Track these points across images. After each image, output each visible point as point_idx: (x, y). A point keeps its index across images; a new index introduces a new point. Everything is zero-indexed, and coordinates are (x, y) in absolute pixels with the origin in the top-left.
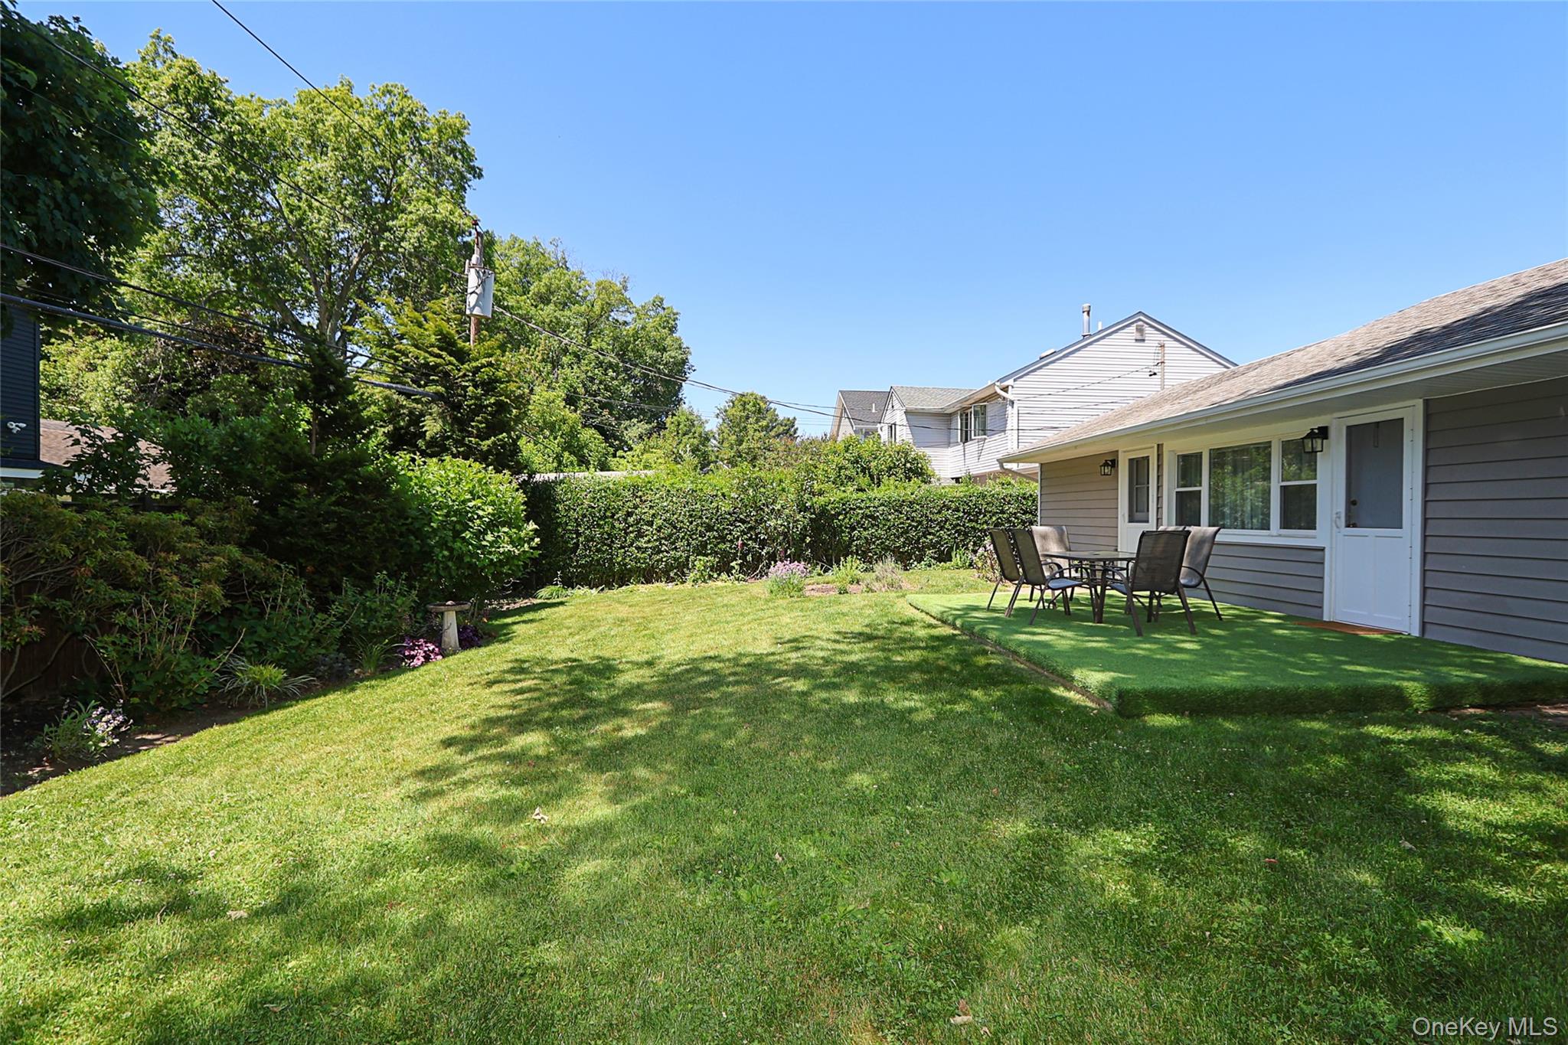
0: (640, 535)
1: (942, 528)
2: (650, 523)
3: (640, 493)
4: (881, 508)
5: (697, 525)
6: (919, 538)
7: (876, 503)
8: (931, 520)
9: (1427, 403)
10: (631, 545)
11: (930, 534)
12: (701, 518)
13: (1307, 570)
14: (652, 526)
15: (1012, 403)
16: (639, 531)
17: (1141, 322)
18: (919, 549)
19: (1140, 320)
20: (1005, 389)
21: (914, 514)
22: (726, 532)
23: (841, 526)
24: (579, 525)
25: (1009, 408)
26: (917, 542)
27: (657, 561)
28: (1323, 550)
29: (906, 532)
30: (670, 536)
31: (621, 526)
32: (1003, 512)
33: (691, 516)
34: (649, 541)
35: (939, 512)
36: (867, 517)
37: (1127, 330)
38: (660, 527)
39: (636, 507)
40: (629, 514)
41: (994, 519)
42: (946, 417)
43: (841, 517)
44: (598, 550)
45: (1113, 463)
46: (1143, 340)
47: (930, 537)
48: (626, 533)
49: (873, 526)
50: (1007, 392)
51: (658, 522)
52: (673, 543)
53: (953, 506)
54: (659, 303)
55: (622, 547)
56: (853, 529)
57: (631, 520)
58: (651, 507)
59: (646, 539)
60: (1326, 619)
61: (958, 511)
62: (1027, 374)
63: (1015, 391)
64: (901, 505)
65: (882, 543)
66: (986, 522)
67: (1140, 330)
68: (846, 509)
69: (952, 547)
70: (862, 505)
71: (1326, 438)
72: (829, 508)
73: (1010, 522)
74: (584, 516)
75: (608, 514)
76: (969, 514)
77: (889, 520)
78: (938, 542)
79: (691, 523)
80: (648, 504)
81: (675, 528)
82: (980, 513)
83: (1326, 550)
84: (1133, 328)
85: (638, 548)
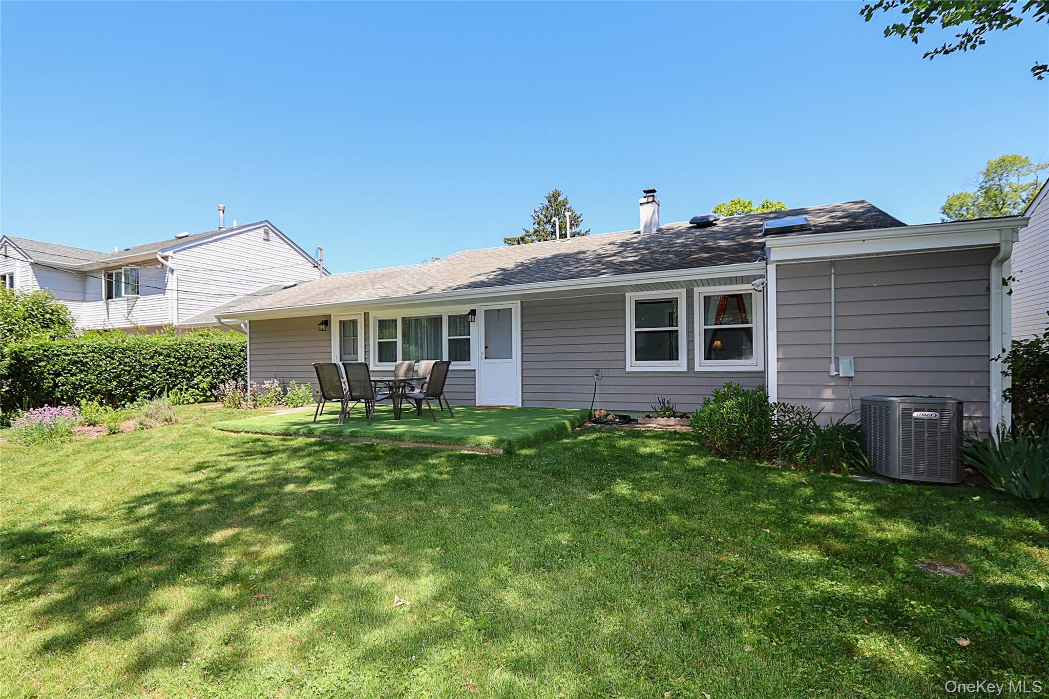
1: (154, 372)
4: (90, 354)
6: (132, 382)
8: (145, 365)
9: (522, 302)
11: (142, 377)
13: (466, 381)
15: (172, 271)
17: (269, 229)
18: (131, 392)
19: (266, 226)
20: (165, 258)
21: (127, 360)
23: (42, 373)
25: (169, 274)
26: (130, 384)
28: (474, 371)
29: (119, 376)
32: (207, 357)
35: (152, 358)
36: (74, 363)
37: (258, 231)
41: (201, 363)
42: (83, 275)
43: (42, 364)
45: (326, 323)
46: (269, 240)
47: (143, 380)
49: (81, 371)
50: (167, 260)
53: (165, 352)
56: (58, 374)
60: (477, 405)
61: (170, 357)
62: (185, 249)
63: (174, 261)
64: (113, 352)
65: (92, 387)
66: (194, 366)
67: (266, 233)
68: (48, 355)
69: (164, 388)
70: (68, 351)
71: (475, 315)
72: (26, 355)
73: (214, 365)
76: (179, 359)
77: (101, 366)
78: (150, 384)
82: (189, 358)
83: (477, 372)
84: (262, 231)
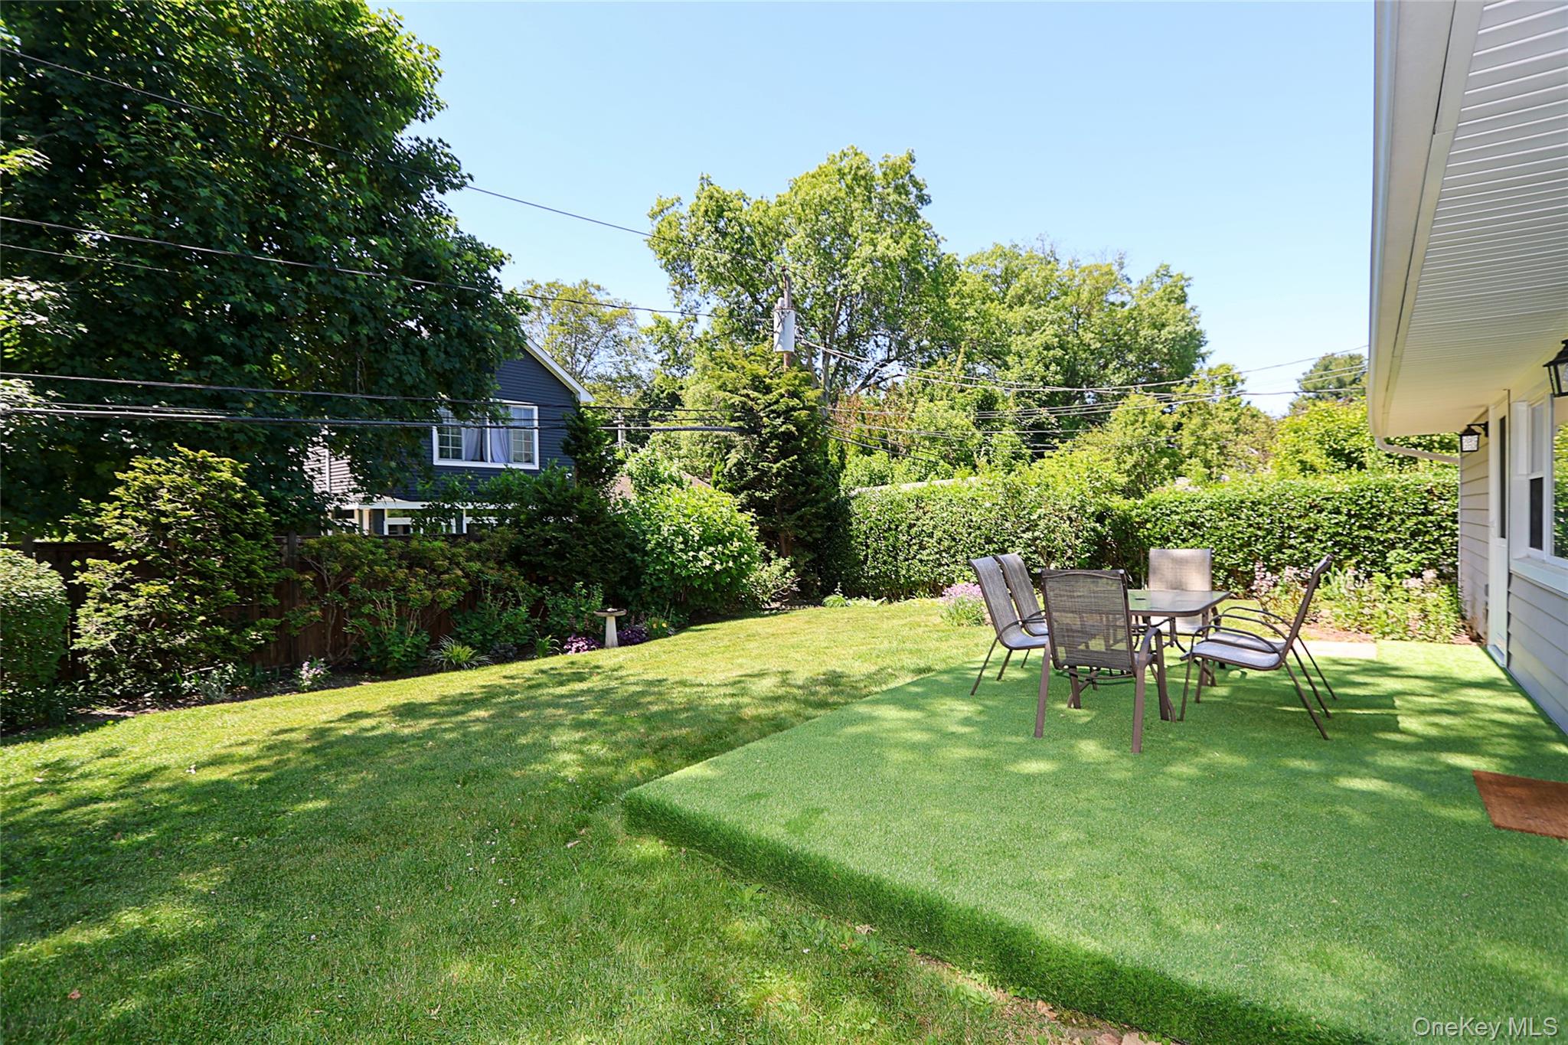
0: (922, 547)
2: (931, 535)
3: (923, 505)
5: (976, 537)
6: (1269, 553)
7: (1201, 505)
8: (1290, 528)
10: (914, 557)
12: (979, 528)
14: (932, 537)
16: (921, 543)
22: (1007, 544)
24: (868, 538)
27: (940, 574)
30: (950, 548)
31: (904, 538)
32: (1427, 512)
33: (970, 526)
34: (928, 555)
35: (1304, 516)
36: (1186, 524)
38: (941, 540)
39: (918, 519)
40: (911, 526)
43: (1149, 525)
44: (885, 563)
47: (1290, 551)
48: (910, 546)
51: (938, 534)
52: (953, 556)
53: (1329, 506)
54: (1164, 273)
55: (906, 560)
57: (913, 531)
58: (932, 518)
59: (928, 551)
66: (1393, 529)
72: (1134, 513)
74: (871, 529)
75: (893, 527)
76: (1358, 516)
79: (970, 534)
80: (929, 515)
81: (954, 539)
82: (1382, 515)
85: (921, 561)
